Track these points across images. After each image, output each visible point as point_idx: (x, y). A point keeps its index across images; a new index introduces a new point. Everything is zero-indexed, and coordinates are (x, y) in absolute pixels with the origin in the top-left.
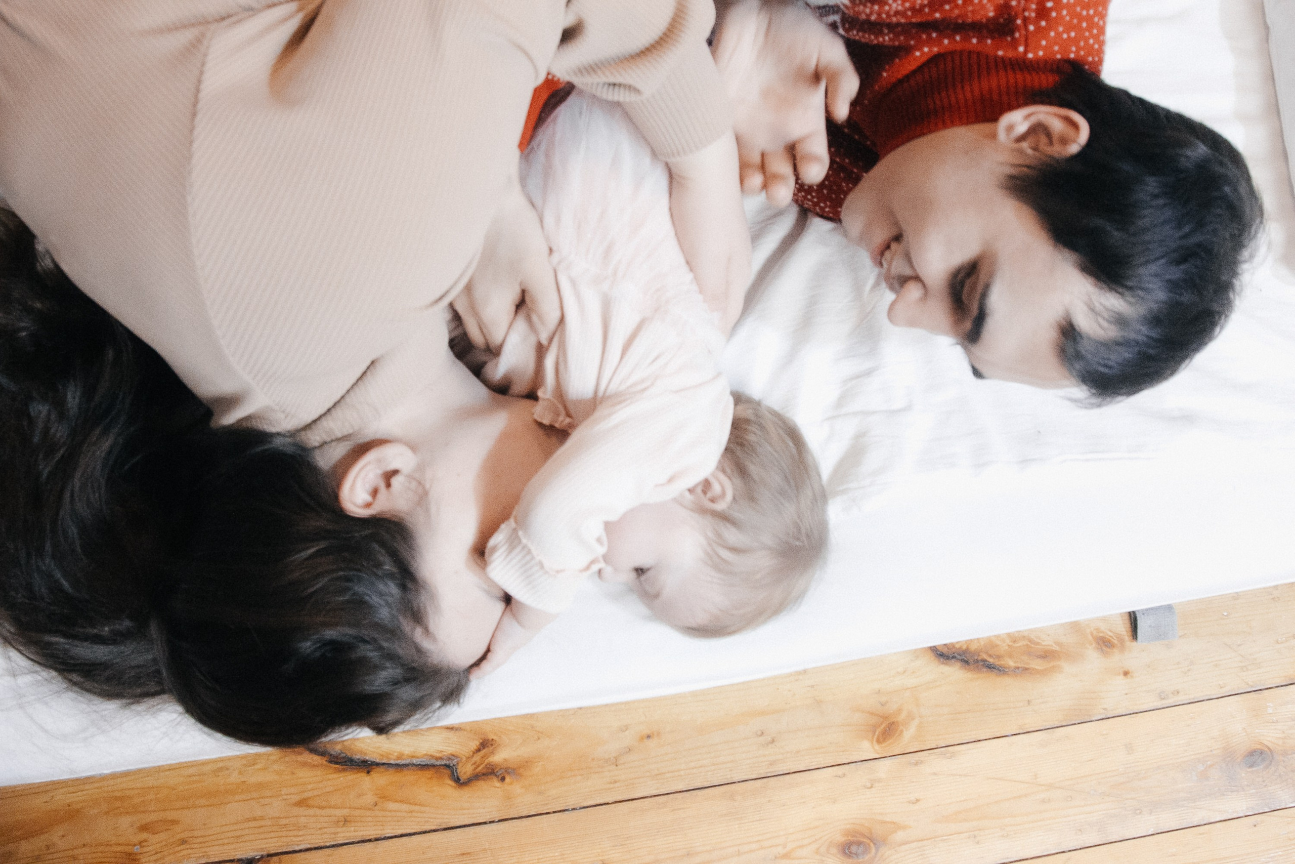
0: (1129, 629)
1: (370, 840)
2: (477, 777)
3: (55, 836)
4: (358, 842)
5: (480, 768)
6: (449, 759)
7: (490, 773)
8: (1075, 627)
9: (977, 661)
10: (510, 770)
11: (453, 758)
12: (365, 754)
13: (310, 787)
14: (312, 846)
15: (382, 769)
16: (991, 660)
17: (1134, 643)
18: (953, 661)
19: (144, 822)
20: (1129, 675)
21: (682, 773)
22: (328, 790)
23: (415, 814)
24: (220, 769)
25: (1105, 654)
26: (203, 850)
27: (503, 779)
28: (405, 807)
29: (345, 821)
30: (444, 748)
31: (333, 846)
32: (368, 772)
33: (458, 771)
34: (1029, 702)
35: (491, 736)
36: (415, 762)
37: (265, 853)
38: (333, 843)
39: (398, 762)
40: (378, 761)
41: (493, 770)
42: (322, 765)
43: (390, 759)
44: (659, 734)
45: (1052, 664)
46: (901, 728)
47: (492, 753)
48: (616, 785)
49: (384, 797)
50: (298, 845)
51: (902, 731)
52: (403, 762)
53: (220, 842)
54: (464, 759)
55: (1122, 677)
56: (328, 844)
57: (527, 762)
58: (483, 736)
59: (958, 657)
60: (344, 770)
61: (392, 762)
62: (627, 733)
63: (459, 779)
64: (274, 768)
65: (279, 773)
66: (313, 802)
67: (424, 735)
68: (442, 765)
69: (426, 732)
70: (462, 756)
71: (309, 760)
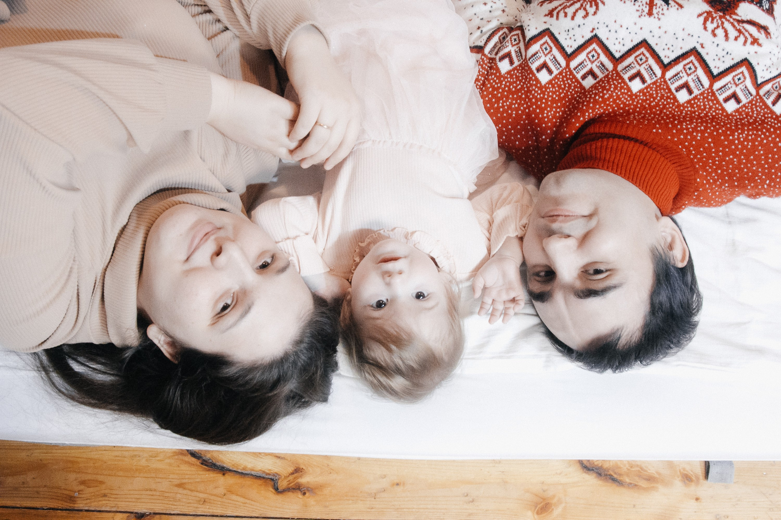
0: (704, 472)
1: (217, 516)
2: (288, 490)
3: (29, 477)
4: (210, 516)
5: (292, 484)
6: (274, 475)
7: (298, 488)
8: (670, 464)
9: (606, 475)
10: (309, 489)
11: (276, 475)
12: (224, 463)
13: (187, 477)
14: (181, 513)
15: (232, 474)
16: (615, 476)
17: (705, 482)
18: (592, 472)
19: (83, 479)
20: (699, 501)
21: (414, 510)
22: (197, 480)
23: (247, 505)
24: (135, 456)
25: (686, 485)
26: (117, 503)
27: (304, 494)
28: (242, 500)
29: (204, 501)
30: (274, 468)
31: (194, 515)
32: (224, 474)
33: (278, 484)
34: (634, 506)
35: (302, 467)
36: (253, 473)
37: (152, 512)
38: (194, 513)
39: (242, 471)
40: (231, 468)
41: (299, 487)
42: (197, 465)
43: (238, 469)
44: (404, 484)
45: (652, 485)
46: (553, 507)
47: (301, 476)
48: (372, 510)
49: (229, 491)
50: (173, 510)
51: (553, 510)
52: (246, 472)
53: (127, 500)
54: (283, 477)
55: (694, 501)
56: (191, 513)
57: (321, 486)
58: (297, 466)
59: (595, 470)
60: (209, 470)
61: (239, 471)
62: (384, 480)
63: (278, 489)
64: (168, 461)
65: (170, 465)
66: (187, 486)
67: (261, 458)
68: (269, 478)
69: (263, 456)
70: (282, 475)
71: (190, 460)
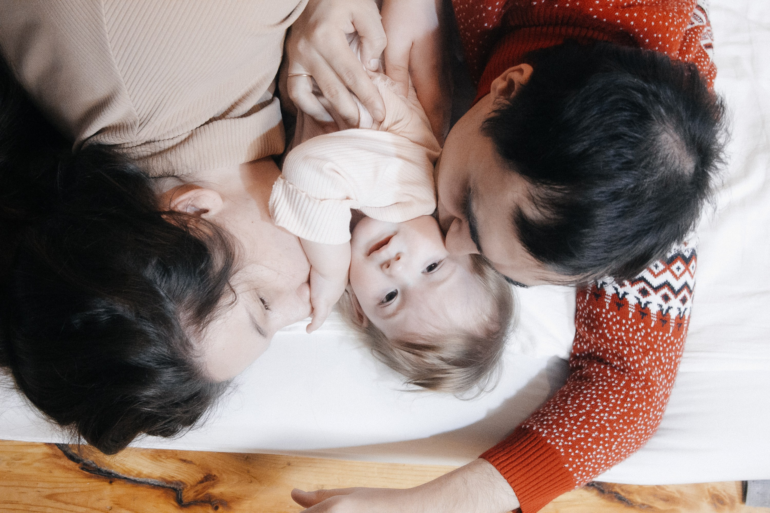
0: (741, 494)
2: (195, 503)
5: (201, 496)
6: (177, 484)
7: (208, 501)
9: (610, 492)
10: (224, 502)
11: (181, 484)
12: (112, 468)
13: (61, 485)
15: (122, 482)
16: (623, 494)
17: (743, 506)
18: (592, 488)
22: (75, 490)
25: (716, 507)
27: (216, 508)
30: (176, 475)
32: (111, 482)
33: (183, 494)
35: (214, 473)
36: (150, 481)
39: (136, 479)
40: (120, 474)
41: (210, 499)
42: (75, 470)
43: (131, 475)
45: (671, 507)
47: (213, 486)
49: (117, 504)
52: (140, 480)
54: (189, 487)
57: (238, 498)
58: (208, 472)
59: (596, 485)
60: (90, 477)
61: (132, 478)
63: (181, 501)
64: (37, 464)
65: (40, 470)
66: (61, 498)
67: (161, 461)
68: (170, 488)
69: (164, 459)
70: (189, 484)
71: (66, 464)
